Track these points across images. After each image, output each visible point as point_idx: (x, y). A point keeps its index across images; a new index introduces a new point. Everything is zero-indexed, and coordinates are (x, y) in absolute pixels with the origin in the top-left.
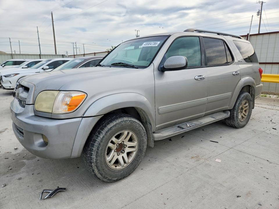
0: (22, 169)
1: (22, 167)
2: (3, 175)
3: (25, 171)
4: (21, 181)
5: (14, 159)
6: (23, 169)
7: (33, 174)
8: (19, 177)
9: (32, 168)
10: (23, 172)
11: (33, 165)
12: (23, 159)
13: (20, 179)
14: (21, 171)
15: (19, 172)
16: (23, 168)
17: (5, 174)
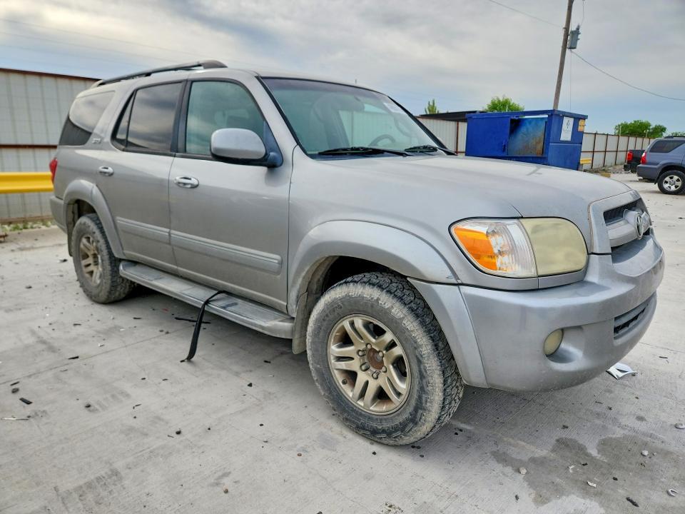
0: (619, 436)
1: (615, 439)
2: (671, 453)
3: (616, 427)
4: (642, 414)
5: (615, 479)
6: (618, 433)
7: (610, 409)
8: (639, 422)
9: (598, 422)
10: (623, 428)
11: (589, 424)
12: (593, 458)
13: (641, 419)
14: (626, 432)
15: (630, 433)
16: (614, 436)
17: (666, 454)
